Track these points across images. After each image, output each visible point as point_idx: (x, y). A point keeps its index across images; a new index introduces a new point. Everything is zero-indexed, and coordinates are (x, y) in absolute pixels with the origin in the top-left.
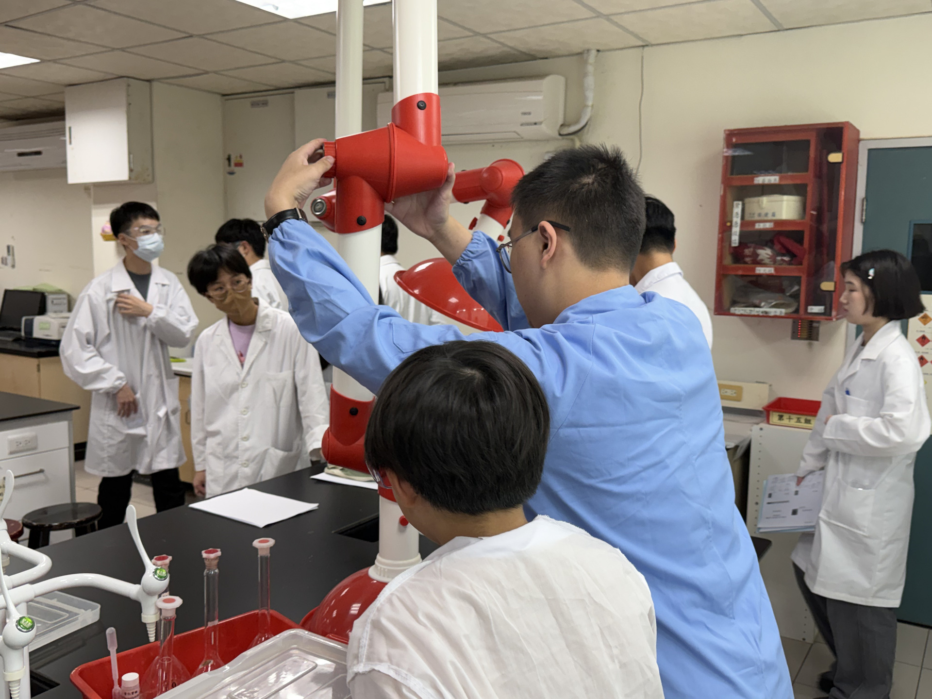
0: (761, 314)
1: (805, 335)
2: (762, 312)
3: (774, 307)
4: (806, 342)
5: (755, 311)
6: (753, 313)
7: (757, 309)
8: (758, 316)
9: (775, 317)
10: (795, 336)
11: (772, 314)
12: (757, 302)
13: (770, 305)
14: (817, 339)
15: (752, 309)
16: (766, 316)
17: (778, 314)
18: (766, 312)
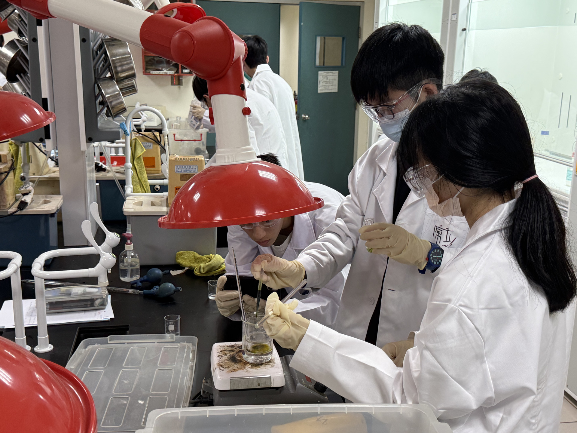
0: (164, 74)
1: (177, 83)
2: (165, 73)
3: (168, 70)
4: (177, 86)
5: (161, 72)
6: (161, 73)
7: (162, 72)
8: (163, 75)
9: (170, 75)
10: (173, 84)
11: (169, 74)
12: (161, 68)
13: (168, 69)
14: (182, 85)
15: (160, 71)
16: (166, 75)
17: (171, 73)
18: (166, 73)
